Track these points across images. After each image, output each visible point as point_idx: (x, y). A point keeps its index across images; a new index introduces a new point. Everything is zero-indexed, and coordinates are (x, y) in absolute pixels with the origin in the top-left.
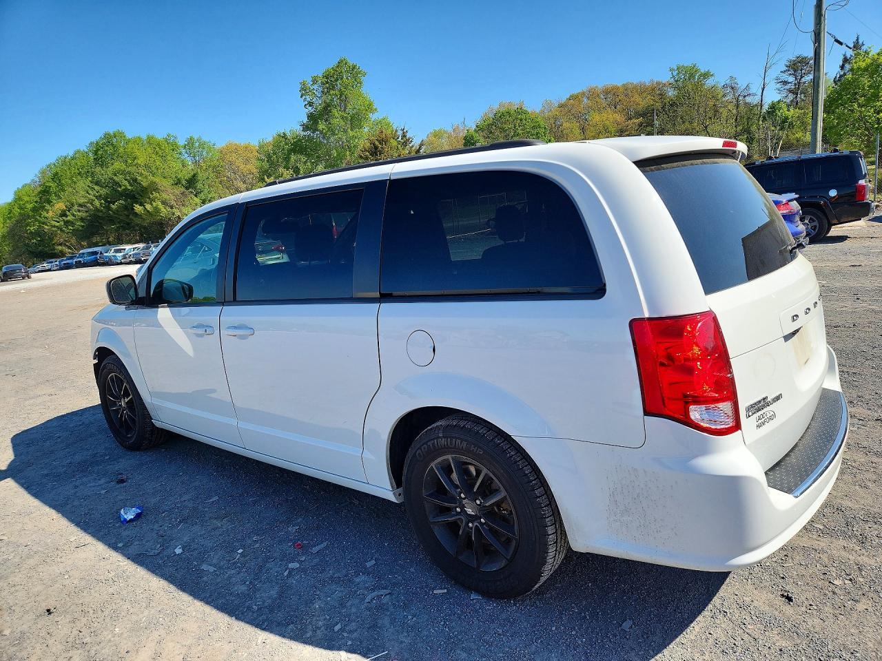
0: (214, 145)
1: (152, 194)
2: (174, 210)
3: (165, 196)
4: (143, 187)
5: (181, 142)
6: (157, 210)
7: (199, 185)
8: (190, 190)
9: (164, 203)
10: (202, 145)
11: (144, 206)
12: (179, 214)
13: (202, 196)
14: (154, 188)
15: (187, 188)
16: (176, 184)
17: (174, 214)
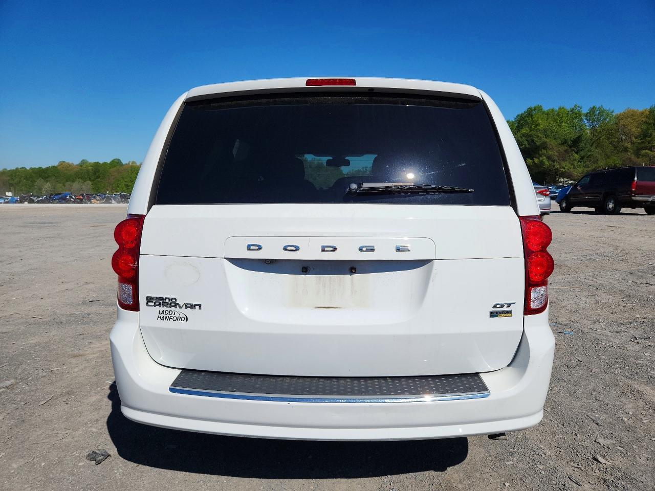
0: (612, 112)
1: (541, 151)
2: (555, 163)
3: (550, 153)
4: (537, 146)
5: (585, 111)
6: (542, 163)
7: (582, 145)
8: (573, 148)
9: (549, 158)
10: (602, 112)
11: (533, 160)
12: (558, 166)
13: (582, 153)
14: (544, 146)
15: (571, 147)
16: (563, 144)
17: (554, 167)
